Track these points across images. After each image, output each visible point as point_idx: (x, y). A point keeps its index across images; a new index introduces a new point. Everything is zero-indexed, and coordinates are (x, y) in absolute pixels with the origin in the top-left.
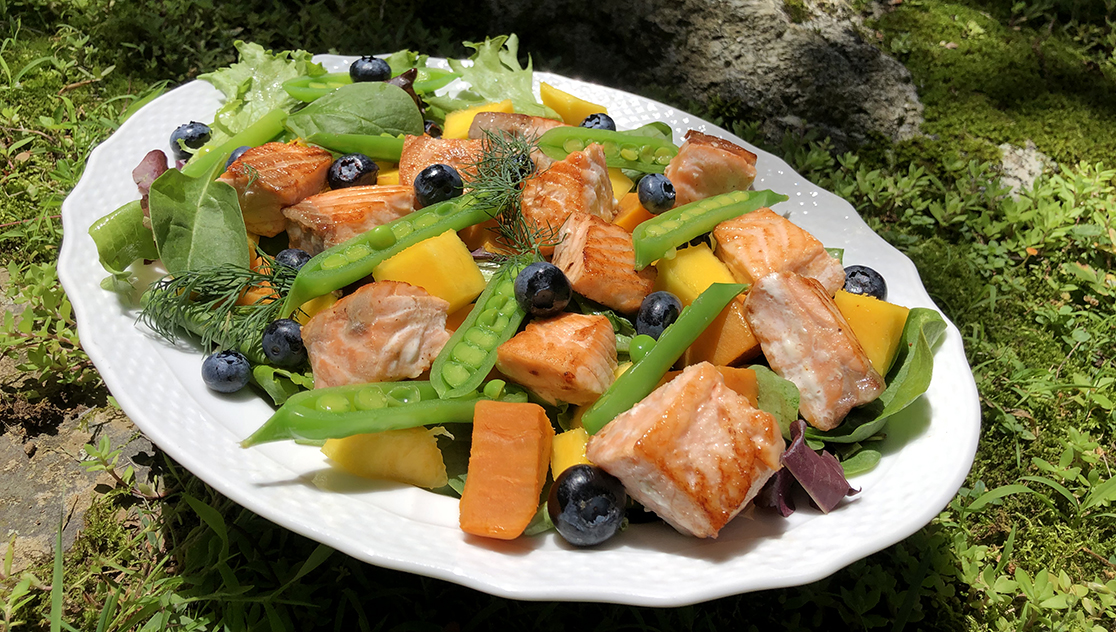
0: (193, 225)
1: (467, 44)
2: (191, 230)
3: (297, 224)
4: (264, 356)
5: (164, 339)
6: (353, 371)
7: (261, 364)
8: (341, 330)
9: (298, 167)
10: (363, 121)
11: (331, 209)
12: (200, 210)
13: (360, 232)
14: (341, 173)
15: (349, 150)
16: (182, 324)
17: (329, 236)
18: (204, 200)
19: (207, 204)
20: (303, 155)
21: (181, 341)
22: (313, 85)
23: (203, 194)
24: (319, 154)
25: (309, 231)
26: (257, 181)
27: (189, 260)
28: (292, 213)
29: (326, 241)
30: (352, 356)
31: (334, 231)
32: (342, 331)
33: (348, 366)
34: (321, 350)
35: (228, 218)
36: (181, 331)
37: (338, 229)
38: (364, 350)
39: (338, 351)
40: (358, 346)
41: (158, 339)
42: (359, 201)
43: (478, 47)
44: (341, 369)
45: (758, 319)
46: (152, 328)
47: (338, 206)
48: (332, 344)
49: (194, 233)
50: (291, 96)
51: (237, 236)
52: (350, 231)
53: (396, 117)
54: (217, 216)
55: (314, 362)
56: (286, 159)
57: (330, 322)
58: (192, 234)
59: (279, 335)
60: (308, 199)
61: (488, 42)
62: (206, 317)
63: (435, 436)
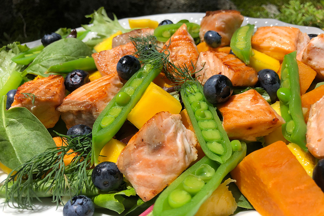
0: (8, 138)
1: (87, 16)
2: (9, 141)
3: (69, 112)
4: (97, 190)
5: (25, 210)
6: (165, 172)
7: (97, 195)
8: (143, 153)
9: (52, 85)
10: (66, 57)
11: (85, 97)
12: (7, 129)
13: (108, 101)
14: (73, 82)
15: (70, 70)
16: (34, 196)
17: (94, 110)
18: (6, 123)
19: (11, 124)
20: (49, 80)
21: (37, 206)
22: (26, 56)
23: (4, 120)
24: (56, 77)
25: (79, 112)
26: (36, 99)
27: (18, 158)
28: (63, 108)
29: (94, 113)
30: (161, 165)
31: (95, 106)
32: (145, 153)
33: (161, 171)
34: (134, 170)
35: (27, 125)
36: (34, 201)
37: (97, 104)
38: (168, 157)
39: (148, 165)
40: (161, 156)
41: (22, 212)
42: (96, 88)
43: (93, 16)
44: (155, 175)
45: (315, 62)
46: (16, 207)
47: (89, 93)
48: (142, 164)
49: (11, 142)
50: (18, 64)
51: (39, 132)
52: (103, 103)
53: (79, 50)
54: (19, 127)
55: (132, 179)
56: (42, 84)
57: (134, 152)
58: (11, 144)
59: (105, 174)
60: (66, 99)
61: (96, 13)
62: (48, 185)
63: (227, 185)
